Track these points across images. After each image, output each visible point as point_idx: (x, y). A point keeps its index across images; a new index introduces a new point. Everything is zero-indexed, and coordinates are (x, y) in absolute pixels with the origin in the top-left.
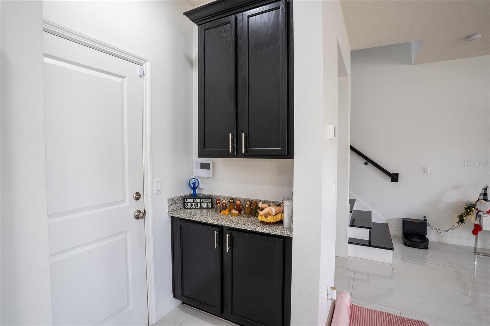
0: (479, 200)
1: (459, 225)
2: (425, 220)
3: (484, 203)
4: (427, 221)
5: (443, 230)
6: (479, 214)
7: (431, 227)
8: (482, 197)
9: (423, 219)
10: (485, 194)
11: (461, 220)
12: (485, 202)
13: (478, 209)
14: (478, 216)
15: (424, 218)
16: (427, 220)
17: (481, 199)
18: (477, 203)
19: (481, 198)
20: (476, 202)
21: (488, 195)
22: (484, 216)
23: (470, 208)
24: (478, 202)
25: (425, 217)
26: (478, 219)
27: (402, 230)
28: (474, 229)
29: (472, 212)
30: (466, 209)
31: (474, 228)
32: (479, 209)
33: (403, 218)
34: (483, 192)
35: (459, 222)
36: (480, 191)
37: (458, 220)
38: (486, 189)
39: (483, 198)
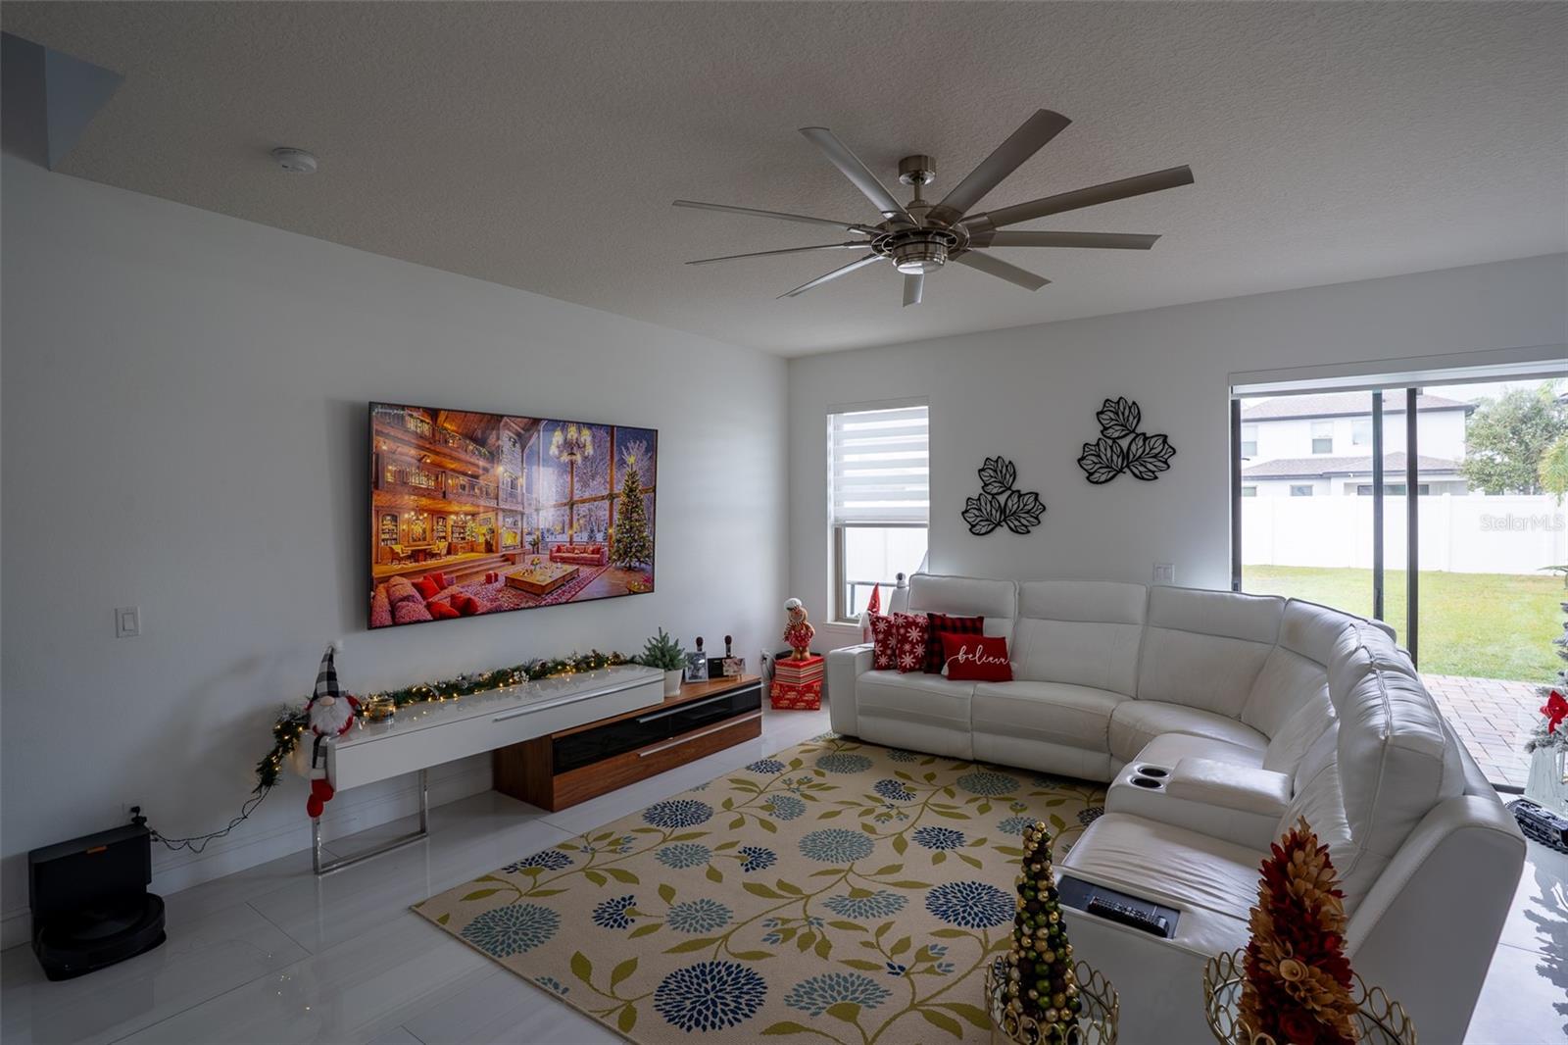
0: (316, 697)
1: (263, 794)
2: (139, 822)
3: (331, 705)
4: (146, 824)
5: (211, 836)
6: (321, 744)
7: (164, 840)
8: (324, 687)
9: (125, 820)
10: (331, 676)
11: (268, 775)
12: (332, 700)
13: (318, 727)
14: (320, 751)
15: (134, 815)
16: (145, 819)
17: (323, 695)
18: (313, 710)
19: (322, 691)
20: (310, 706)
21: (338, 677)
22: (337, 746)
23: (289, 729)
24: (316, 706)
25: (136, 810)
26: (320, 760)
27: (29, 910)
28: (311, 797)
29: (298, 740)
30: (279, 734)
31: (310, 792)
32: (320, 728)
33: (32, 854)
34: (326, 670)
35: (260, 786)
36: (317, 667)
37: (256, 779)
38: (330, 658)
39: (326, 690)
